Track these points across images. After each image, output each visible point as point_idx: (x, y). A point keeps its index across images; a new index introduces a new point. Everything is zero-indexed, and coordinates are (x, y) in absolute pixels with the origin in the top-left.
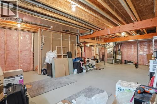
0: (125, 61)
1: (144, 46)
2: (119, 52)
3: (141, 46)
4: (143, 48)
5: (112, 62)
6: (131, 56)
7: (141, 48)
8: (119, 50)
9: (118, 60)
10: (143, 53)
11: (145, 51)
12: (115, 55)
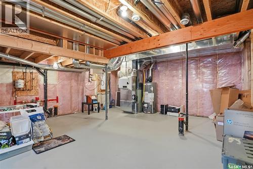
0: (162, 106)
1: (204, 70)
2: (149, 84)
3: (197, 68)
4: (203, 73)
5: (130, 110)
6: (176, 95)
7: (197, 74)
8: (150, 80)
9: (146, 105)
10: (203, 87)
11: (206, 82)
12: (139, 91)
